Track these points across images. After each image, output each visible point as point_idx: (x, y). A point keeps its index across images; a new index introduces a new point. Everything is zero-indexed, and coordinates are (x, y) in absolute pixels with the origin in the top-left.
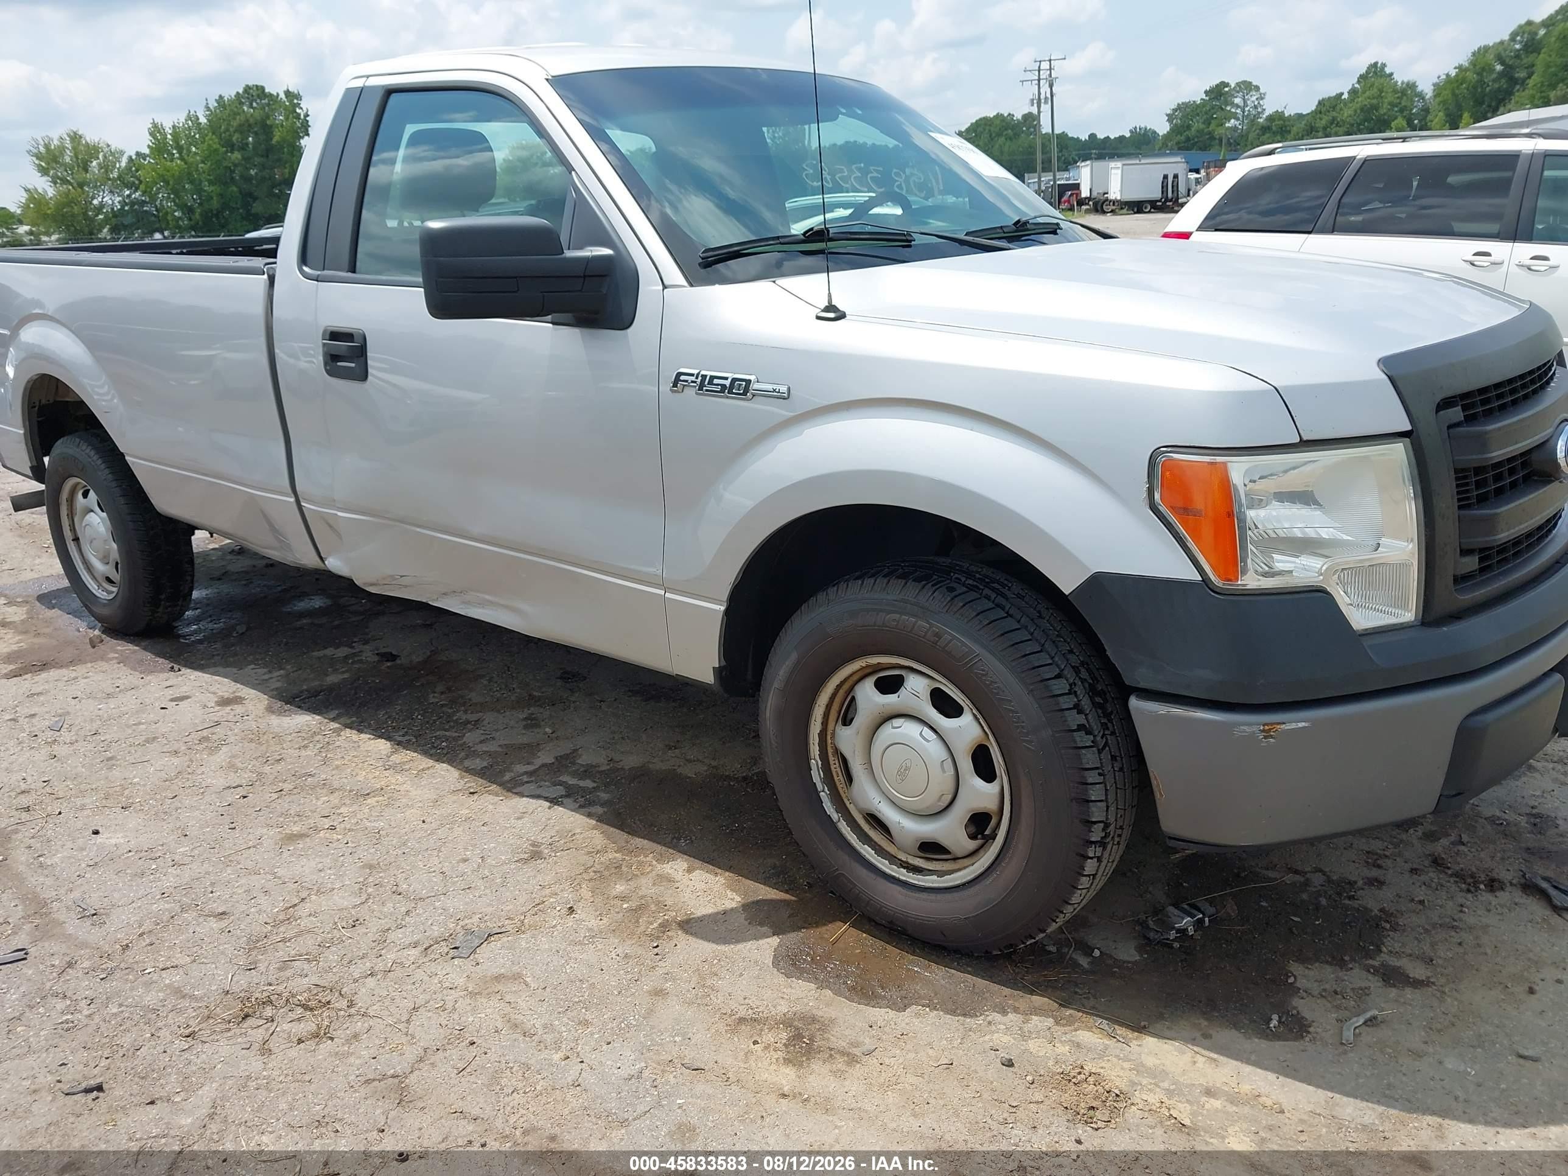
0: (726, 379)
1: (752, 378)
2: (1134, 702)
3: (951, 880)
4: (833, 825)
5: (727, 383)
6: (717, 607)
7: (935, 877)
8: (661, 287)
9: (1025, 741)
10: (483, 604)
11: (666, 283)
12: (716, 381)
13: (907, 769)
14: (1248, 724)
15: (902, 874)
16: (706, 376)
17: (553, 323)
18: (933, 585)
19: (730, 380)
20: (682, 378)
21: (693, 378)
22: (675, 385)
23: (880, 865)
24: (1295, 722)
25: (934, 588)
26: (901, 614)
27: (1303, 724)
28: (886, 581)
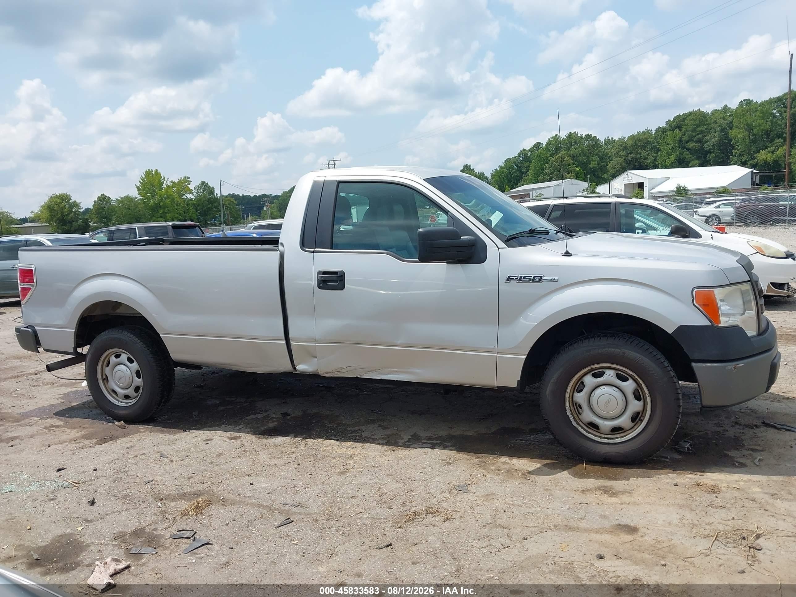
0: (531, 276)
1: (542, 276)
2: (693, 364)
3: (626, 438)
4: (577, 429)
5: (532, 278)
6: (523, 357)
7: (620, 439)
8: (498, 249)
9: (659, 383)
10: (391, 373)
11: (499, 247)
12: (526, 278)
13: (609, 402)
14: (730, 366)
15: (606, 441)
16: (522, 276)
17: (447, 263)
18: (618, 338)
19: (533, 277)
20: (511, 277)
21: (516, 277)
22: (508, 280)
23: (596, 440)
24: (741, 364)
25: (619, 338)
26: (609, 348)
27: (742, 365)
28: (599, 338)
